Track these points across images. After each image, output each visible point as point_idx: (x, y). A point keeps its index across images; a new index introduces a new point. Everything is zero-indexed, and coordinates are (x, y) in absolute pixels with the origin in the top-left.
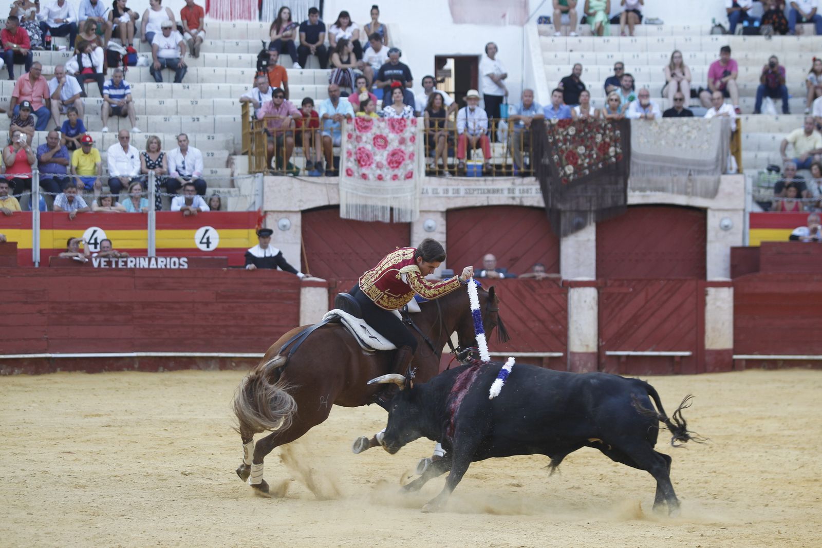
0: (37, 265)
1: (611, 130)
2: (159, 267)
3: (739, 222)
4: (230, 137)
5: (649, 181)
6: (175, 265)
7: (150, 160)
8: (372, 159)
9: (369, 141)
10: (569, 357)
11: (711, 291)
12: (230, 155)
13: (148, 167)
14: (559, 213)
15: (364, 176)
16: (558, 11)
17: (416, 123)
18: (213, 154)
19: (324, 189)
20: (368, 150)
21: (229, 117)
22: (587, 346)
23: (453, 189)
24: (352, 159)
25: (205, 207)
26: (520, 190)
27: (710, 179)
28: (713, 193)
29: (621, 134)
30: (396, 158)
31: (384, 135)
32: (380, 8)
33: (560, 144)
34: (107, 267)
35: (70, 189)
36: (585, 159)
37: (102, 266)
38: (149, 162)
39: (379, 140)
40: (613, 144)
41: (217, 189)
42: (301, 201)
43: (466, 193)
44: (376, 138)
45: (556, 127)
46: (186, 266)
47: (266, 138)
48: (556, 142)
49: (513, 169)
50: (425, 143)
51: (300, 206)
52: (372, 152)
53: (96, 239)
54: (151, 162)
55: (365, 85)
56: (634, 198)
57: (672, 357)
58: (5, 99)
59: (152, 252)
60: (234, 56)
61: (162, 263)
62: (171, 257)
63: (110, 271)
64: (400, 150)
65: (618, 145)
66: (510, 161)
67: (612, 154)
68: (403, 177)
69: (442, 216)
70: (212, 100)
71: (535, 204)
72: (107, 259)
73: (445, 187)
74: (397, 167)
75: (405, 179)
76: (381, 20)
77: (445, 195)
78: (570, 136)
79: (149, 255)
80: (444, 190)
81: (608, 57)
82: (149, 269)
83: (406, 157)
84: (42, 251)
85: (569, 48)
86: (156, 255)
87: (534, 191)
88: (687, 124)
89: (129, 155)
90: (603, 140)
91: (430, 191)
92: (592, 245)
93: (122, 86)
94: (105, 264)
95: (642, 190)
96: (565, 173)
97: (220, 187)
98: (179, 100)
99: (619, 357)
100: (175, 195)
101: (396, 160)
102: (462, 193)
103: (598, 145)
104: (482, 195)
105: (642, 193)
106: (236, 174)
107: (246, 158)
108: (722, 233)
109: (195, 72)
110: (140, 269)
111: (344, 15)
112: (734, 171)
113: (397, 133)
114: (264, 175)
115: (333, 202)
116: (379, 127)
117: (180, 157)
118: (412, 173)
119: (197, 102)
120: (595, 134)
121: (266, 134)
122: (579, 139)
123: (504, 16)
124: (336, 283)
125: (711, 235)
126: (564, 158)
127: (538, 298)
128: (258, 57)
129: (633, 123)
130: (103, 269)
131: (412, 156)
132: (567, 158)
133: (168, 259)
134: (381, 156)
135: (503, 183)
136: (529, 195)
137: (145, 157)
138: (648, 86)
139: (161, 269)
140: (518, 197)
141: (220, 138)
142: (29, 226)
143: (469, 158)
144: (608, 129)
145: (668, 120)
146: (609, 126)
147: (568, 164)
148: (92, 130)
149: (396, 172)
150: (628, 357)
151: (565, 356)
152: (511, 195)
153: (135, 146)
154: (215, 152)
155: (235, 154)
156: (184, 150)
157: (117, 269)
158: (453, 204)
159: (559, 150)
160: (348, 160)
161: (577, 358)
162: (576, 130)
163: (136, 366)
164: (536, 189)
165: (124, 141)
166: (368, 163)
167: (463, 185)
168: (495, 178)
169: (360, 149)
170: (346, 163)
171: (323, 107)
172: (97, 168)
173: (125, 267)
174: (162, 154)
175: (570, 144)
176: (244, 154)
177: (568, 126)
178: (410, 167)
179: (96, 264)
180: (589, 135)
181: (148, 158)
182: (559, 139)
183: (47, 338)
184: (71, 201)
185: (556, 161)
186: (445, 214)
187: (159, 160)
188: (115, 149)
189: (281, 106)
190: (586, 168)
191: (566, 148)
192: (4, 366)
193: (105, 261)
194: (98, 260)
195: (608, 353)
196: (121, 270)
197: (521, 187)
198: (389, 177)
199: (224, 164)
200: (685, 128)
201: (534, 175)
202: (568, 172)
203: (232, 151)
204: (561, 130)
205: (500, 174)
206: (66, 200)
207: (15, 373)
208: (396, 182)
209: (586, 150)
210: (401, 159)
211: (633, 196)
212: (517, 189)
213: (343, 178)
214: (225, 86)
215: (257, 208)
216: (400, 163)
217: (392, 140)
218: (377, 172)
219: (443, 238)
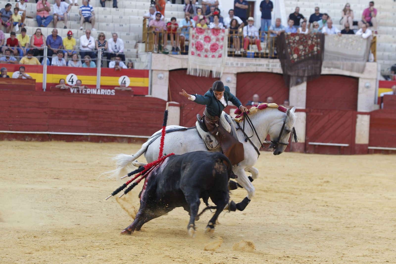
0: (44, 90)
1: (315, 39)
3: (374, 85)
4: (137, 34)
5: (332, 64)
6: (109, 93)
7: (100, 44)
8: (203, 47)
9: (202, 38)
10: (292, 144)
11: (360, 116)
12: (136, 43)
14: (289, 77)
15: (199, 55)
17: (224, 31)
18: (128, 42)
19: (180, 61)
20: (201, 43)
21: (136, 25)
22: (300, 140)
23: (241, 63)
24: (194, 47)
25: (125, 67)
27: (361, 63)
28: (362, 71)
29: (320, 41)
30: (215, 47)
31: (209, 36)
33: (291, 44)
34: (77, 93)
36: (303, 51)
40: (316, 45)
42: (169, 66)
43: (247, 65)
44: (206, 37)
45: (290, 36)
46: (114, 94)
47: (154, 36)
48: (289, 43)
49: (269, 55)
50: (228, 41)
51: (168, 68)
52: (203, 44)
53: (73, 80)
55: (201, 12)
56: (325, 71)
57: (340, 147)
58: (33, 13)
59: (98, 87)
61: (103, 92)
62: (107, 89)
63: (79, 94)
64: (216, 44)
65: (318, 46)
66: (268, 51)
67: (315, 50)
68: (217, 56)
70: (129, 17)
71: (278, 72)
72: (77, 89)
73: (237, 62)
74: (215, 52)
75: (218, 58)
77: (237, 66)
78: (296, 40)
81: (315, 4)
82: (97, 95)
83: (219, 47)
84: (47, 84)
86: (100, 88)
88: (351, 38)
89: (89, 40)
90: (312, 43)
91: (230, 64)
92: (305, 92)
95: (329, 67)
96: (293, 58)
97: (131, 57)
98: (114, 16)
99: (315, 145)
100: (110, 60)
101: (214, 48)
102: (245, 65)
103: (309, 45)
104: (254, 67)
105: (329, 69)
106: (139, 52)
107: (144, 45)
108: (366, 89)
109: (123, 3)
110: (92, 94)
112: (372, 60)
113: (215, 35)
115: (184, 67)
116: (207, 33)
117: (114, 43)
118: (221, 55)
119: (122, 18)
120: (308, 40)
121: (154, 34)
122: (300, 42)
124: (184, 105)
125: (360, 90)
130: (75, 93)
132: (294, 51)
134: (207, 46)
135: (264, 62)
136: (276, 67)
137: (98, 42)
139: (102, 95)
140: (271, 68)
141: (132, 35)
142: (42, 72)
143: (248, 49)
146: (315, 37)
147: (295, 54)
148: (73, 28)
149: (214, 54)
150: (319, 145)
151: (290, 144)
152: (268, 67)
153: (93, 37)
154: (130, 41)
155: (139, 42)
156: (115, 41)
157: (82, 94)
158: (240, 70)
159: (291, 47)
160: (192, 47)
161: (295, 145)
162: (299, 38)
163: (89, 139)
164: (279, 65)
165: (88, 35)
166: (201, 49)
167: (245, 62)
168: (260, 59)
169: (197, 42)
170: (192, 49)
173: (85, 93)
174: (105, 41)
175: (296, 44)
176: (143, 42)
177: (295, 36)
178: (221, 52)
179: (72, 91)
181: (100, 42)
182: (291, 42)
183: (48, 125)
185: (289, 52)
186: (236, 75)
187: (104, 43)
190: (302, 56)
191: (294, 46)
192: (28, 137)
194: (73, 89)
195: (310, 143)
196: (84, 94)
197: (272, 64)
198: (210, 56)
199: (134, 47)
200: (350, 40)
201: (279, 58)
202: (295, 57)
203: (138, 41)
204: (292, 37)
205: (262, 57)
207: (32, 140)
208: (214, 59)
209: (303, 47)
210: (217, 48)
212: (271, 64)
213: (190, 55)
214: (135, 10)
215: (148, 68)
216: (216, 50)
217: (213, 39)
218: (205, 54)
219: (235, 86)
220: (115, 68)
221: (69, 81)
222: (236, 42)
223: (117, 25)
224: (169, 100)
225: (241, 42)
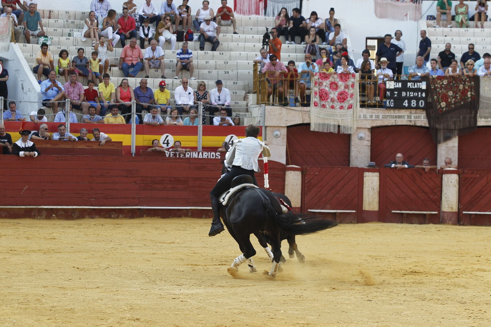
0: (133, 155)
2: (204, 157)
4: (246, 82)
5: (490, 113)
6: (213, 156)
7: (199, 95)
8: (329, 96)
9: (327, 85)
10: (441, 214)
12: (246, 93)
13: (198, 100)
14: (437, 130)
15: (324, 106)
16: (439, 13)
17: (355, 76)
18: (236, 93)
19: (300, 114)
20: (326, 91)
21: (246, 71)
22: (452, 208)
23: (375, 115)
24: (318, 96)
26: (414, 116)
29: (474, 84)
31: (336, 82)
32: (335, 10)
33: (438, 90)
34: (174, 157)
36: (453, 99)
37: (171, 156)
38: (198, 96)
39: (333, 85)
40: (469, 90)
41: (238, 113)
42: (287, 121)
43: (383, 118)
44: (332, 84)
45: (436, 80)
46: (219, 158)
47: (267, 84)
48: (436, 88)
50: (360, 89)
51: (286, 124)
52: (329, 92)
53: (168, 141)
54: (200, 96)
55: (325, 54)
56: (481, 122)
58: (117, 59)
59: (200, 149)
60: (249, 36)
61: (205, 155)
62: (211, 151)
63: (176, 159)
64: (345, 92)
65: (473, 90)
67: (469, 96)
68: (346, 107)
69: (369, 131)
70: (236, 61)
71: (423, 125)
72: (174, 153)
73: (371, 114)
74: (343, 101)
75: (347, 109)
76: (335, 17)
77: (371, 119)
78: (444, 85)
79: (198, 151)
80: (370, 115)
81: (467, 40)
82: (198, 159)
83: (349, 96)
84: (136, 147)
85: (445, 35)
86: (202, 151)
87: (422, 117)
89: (187, 93)
90: (464, 88)
91: (362, 116)
92: (456, 149)
93: (187, 53)
94: (173, 155)
95: (485, 118)
96: (441, 106)
97: (240, 112)
98: (217, 61)
99: (470, 215)
100: (214, 116)
101: (342, 97)
102: (381, 117)
103: (461, 91)
104: (393, 119)
105: (486, 120)
106: (249, 105)
107: (255, 95)
109: (227, 45)
110: (193, 158)
111: (314, 14)
113: (344, 82)
114: (265, 105)
115: (306, 122)
116: (333, 77)
117: (218, 94)
118: (352, 105)
119: (227, 63)
120: (459, 85)
121: (267, 82)
122: (449, 87)
123: (406, 15)
124: (306, 169)
126: (440, 98)
127: (424, 179)
128: (263, 37)
129: (481, 79)
130: (171, 158)
131: (352, 95)
132: (443, 98)
133: (209, 153)
134: (334, 95)
135: (404, 112)
136: (420, 119)
137: (196, 93)
139: (205, 159)
140: (413, 121)
141: (240, 83)
142: (130, 133)
144: (467, 81)
146: (468, 79)
147: (442, 102)
149: (342, 104)
150: (476, 214)
151: (439, 214)
152: (409, 119)
153: (191, 87)
154: (237, 91)
155: (249, 93)
156: (220, 90)
157: (180, 158)
158: (375, 125)
159: (438, 93)
160: (315, 97)
161: (446, 215)
162: (448, 82)
163: (190, 215)
164: (424, 116)
165: (185, 85)
166: (326, 98)
167: (381, 113)
169: (321, 90)
170: (315, 99)
171: (301, 66)
173: (184, 157)
174: (206, 92)
175: (444, 90)
176: (254, 93)
177: (443, 79)
178: (351, 102)
179: (167, 155)
180: (455, 85)
182: (438, 86)
183: (139, 198)
185: (436, 99)
187: (205, 95)
188: (180, 88)
189: (276, 65)
190: (453, 104)
191: (442, 92)
192: (114, 213)
193: (172, 154)
195: (464, 212)
196: (182, 159)
197: (415, 115)
198: (338, 107)
199: (243, 98)
202: (443, 106)
203: (247, 91)
204: (439, 81)
206: (152, 117)
207: (119, 217)
208: (342, 110)
209: (453, 94)
210: (346, 97)
211: (480, 121)
212: (413, 115)
213: (312, 108)
214: (244, 53)
215: (261, 125)
216: (345, 99)
217: (341, 86)
218: (331, 104)
219: (369, 143)
220: (220, 125)
221: (164, 143)
222: (370, 89)
223: (221, 72)
224: (288, 163)
225: (375, 90)
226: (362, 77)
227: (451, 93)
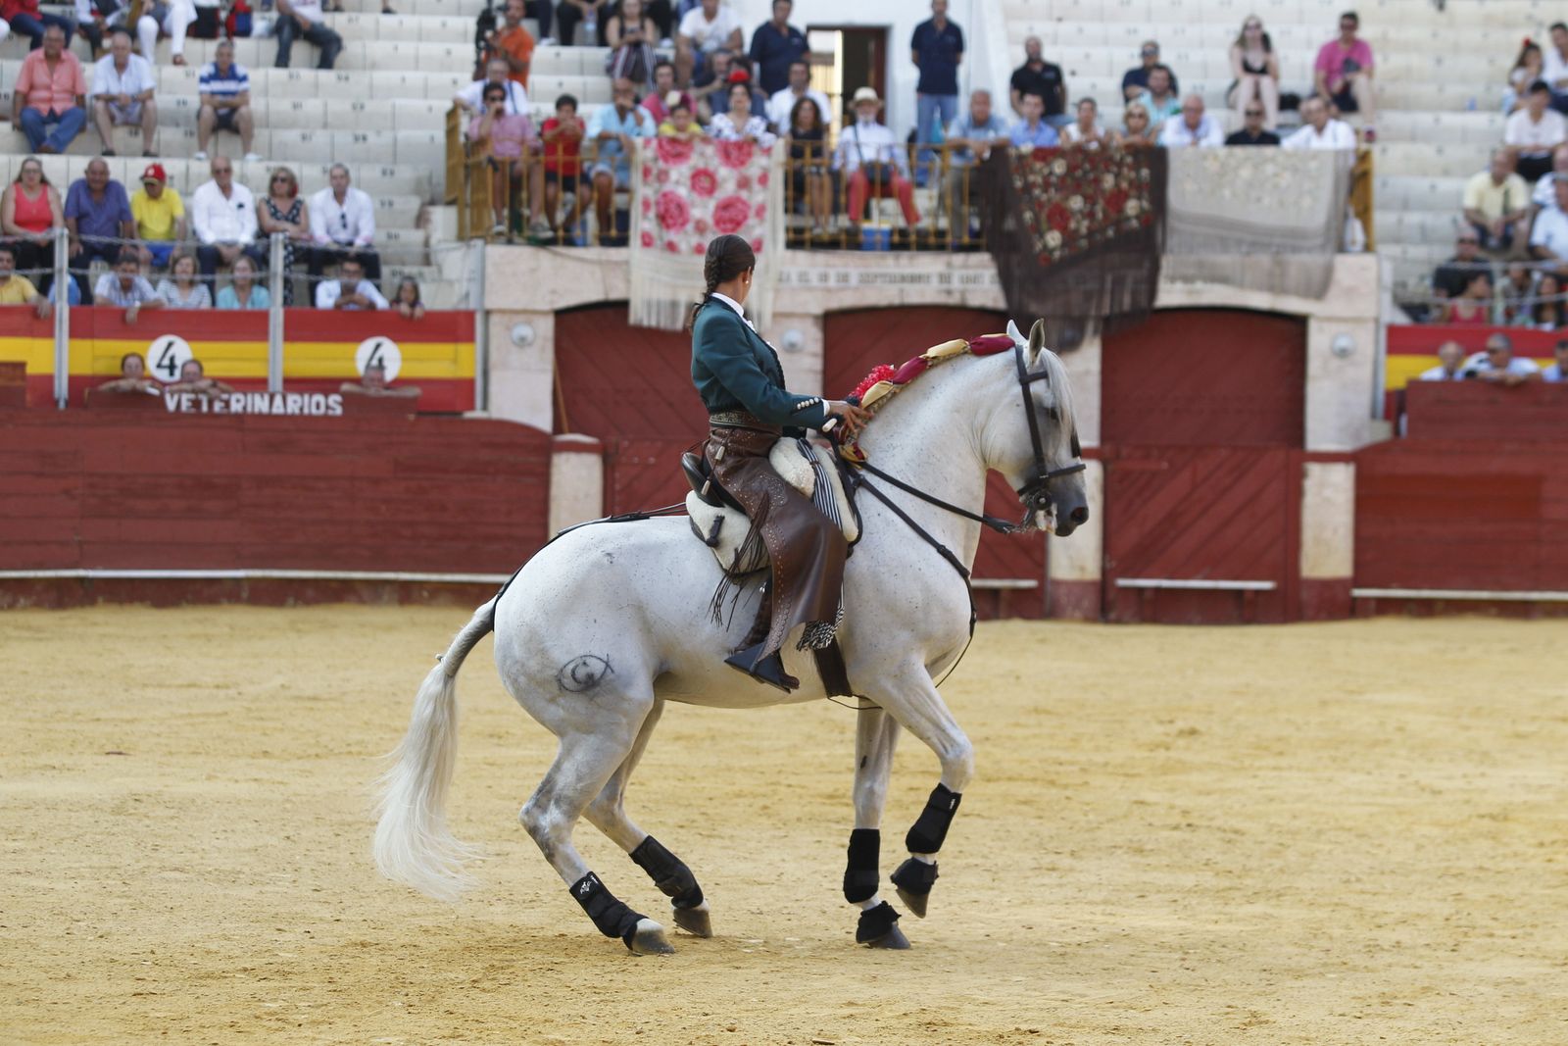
0: (62, 405)
1: (1132, 168)
2: (289, 411)
3: (1367, 343)
4: (423, 171)
5: (1200, 264)
6: (318, 406)
7: (278, 211)
8: (688, 214)
9: (683, 180)
10: (1048, 588)
11: (1314, 470)
12: (423, 205)
15: (671, 247)
18: (391, 204)
19: (597, 270)
20: (679, 197)
21: (421, 135)
22: (1082, 569)
23: (838, 274)
24: (652, 214)
26: (961, 277)
27: (1315, 260)
28: (1320, 289)
29: (1150, 175)
30: (732, 213)
31: (711, 168)
33: (1037, 192)
34: (193, 410)
35: (124, 265)
36: (1083, 219)
37: (184, 408)
38: (274, 214)
39: (702, 178)
40: (1133, 192)
41: (397, 268)
42: (554, 292)
43: (862, 281)
44: (698, 175)
46: (339, 411)
47: (490, 177)
48: (1028, 188)
49: (949, 239)
50: (786, 188)
51: (552, 302)
52: (688, 202)
53: (172, 359)
55: (671, 77)
56: (1170, 294)
57: (1240, 593)
59: (276, 384)
60: (432, 22)
61: (295, 404)
62: (312, 392)
63: (196, 417)
64: (738, 199)
65: (1144, 194)
66: (944, 223)
67: (1132, 212)
69: (816, 325)
70: (390, 102)
71: (989, 304)
72: (193, 397)
73: (821, 270)
77: (823, 285)
78: (1056, 176)
79: (271, 390)
80: (820, 275)
81: (1127, 31)
82: (270, 416)
83: (752, 213)
84: (71, 379)
85: (1055, 15)
86: (285, 389)
87: (985, 280)
88: (1272, 159)
89: (233, 203)
90: (1117, 185)
91: (794, 277)
92: (1095, 380)
93: (233, 76)
94: (189, 404)
95: (1187, 279)
96: (1045, 246)
97: (403, 263)
98: (330, 101)
99: (1141, 590)
100: (320, 278)
101: (731, 217)
102: (854, 281)
103: (1107, 195)
104: (892, 285)
105: (1189, 287)
106: (433, 241)
107: (452, 211)
108: (1335, 363)
109: (360, 50)
110: (253, 415)
112: (1359, 246)
113: (734, 166)
114: (486, 243)
115: (616, 295)
116: (702, 154)
117: (334, 206)
118: (761, 243)
119: (362, 107)
120: (1103, 175)
121: (490, 167)
122: (1071, 183)
124: (617, 445)
125: (1314, 365)
126: (1043, 217)
128: (478, 23)
130: (185, 413)
131: (761, 211)
132: (1050, 217)
133: (306, 397)
134: (703, 209)
135: (929, 264)
136: (978, 286)
137: (267, 205)
138: (1202, 88)
139: (293, 416)
140: (958, 290)
141: (405, 173)
142: (49, 332)
144: (1127, 165)
145: (1240, 151)
146: (1129, 160)
147: (1050, 229)
148: (169, 156)
150: (1158, 590)
151: (1041, 588)
152: (945, 286)
153: (244, 186)
154: (396, 200)
155: (433, 202)
156: (340, 196)
157: (211, 414)
158: (835, 303)
159: (1035, 202)
160: (645, 216)
161: (1063, 591)
162: (1068, 166)
163: (245, 595)
164: (991, 277)
165: (222, 177)
166: (680, 221)
167: (856, 267)
168: (914, 253)
169: (665, 196)
170: (642, 223)
172: (177, 226)
173: (225, 411)
174: (299, 201)
175: (1055, 192)
176: (450, 203)
177: (1051, 159)
178: (758, 232)
179: (171, 405)
181: (274, 207)
182: (1034, 182)
183: (80, 542)
184: (127, 286)
185: (1030, 222)
186: (820, 322)
187: (294, 211)
188: (208, 191)
190: (1082, 237)
191: (1049, 200)
195: (1122, 582)
196: (218, 416)
197: (964, 272)
199: (412, 222)
200: (1270, 169)
201: (988, 249)
202: (1052, 244)
203: (427, 197)
204: (1038, 165)
205: (923, 247)
206: (118, 284)
207: (19, 606)
209: (1084, 203)
210: (742, 215)
211: (1168, 291)
212: (956, 275)
213: (635, 251)
214: (414, 77)
215: (472, 305)
216: (739, 224)
217: (725, 180)
218: (696, 240)
219: (817, 364)
220: (338, 306)
222: (820, 192)
223: (343, 138)
224: (558, 428)
225: (836, 192)
226: (795, 153)
227: (1076, 203)
